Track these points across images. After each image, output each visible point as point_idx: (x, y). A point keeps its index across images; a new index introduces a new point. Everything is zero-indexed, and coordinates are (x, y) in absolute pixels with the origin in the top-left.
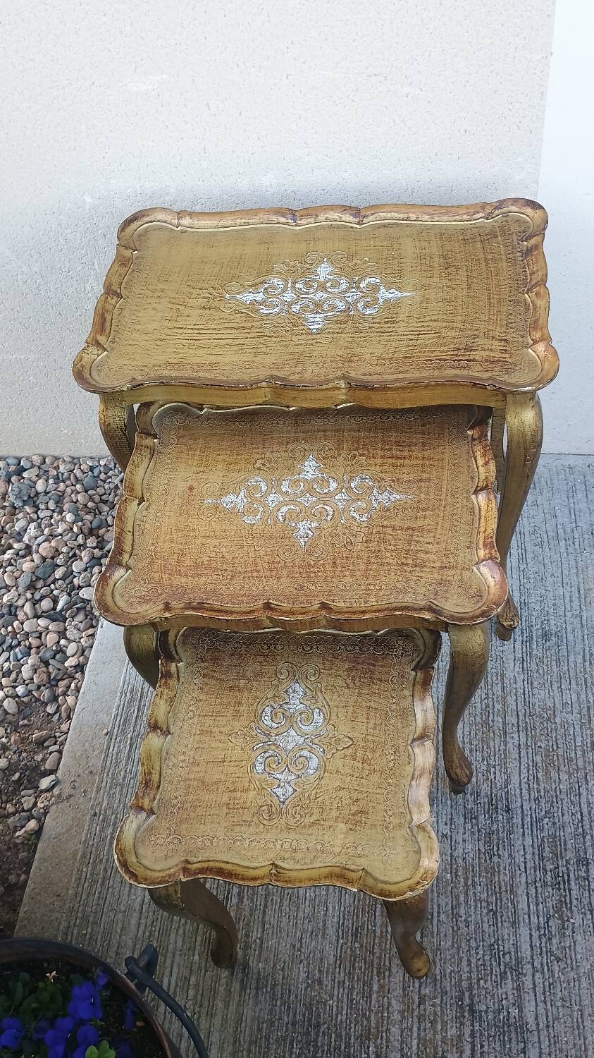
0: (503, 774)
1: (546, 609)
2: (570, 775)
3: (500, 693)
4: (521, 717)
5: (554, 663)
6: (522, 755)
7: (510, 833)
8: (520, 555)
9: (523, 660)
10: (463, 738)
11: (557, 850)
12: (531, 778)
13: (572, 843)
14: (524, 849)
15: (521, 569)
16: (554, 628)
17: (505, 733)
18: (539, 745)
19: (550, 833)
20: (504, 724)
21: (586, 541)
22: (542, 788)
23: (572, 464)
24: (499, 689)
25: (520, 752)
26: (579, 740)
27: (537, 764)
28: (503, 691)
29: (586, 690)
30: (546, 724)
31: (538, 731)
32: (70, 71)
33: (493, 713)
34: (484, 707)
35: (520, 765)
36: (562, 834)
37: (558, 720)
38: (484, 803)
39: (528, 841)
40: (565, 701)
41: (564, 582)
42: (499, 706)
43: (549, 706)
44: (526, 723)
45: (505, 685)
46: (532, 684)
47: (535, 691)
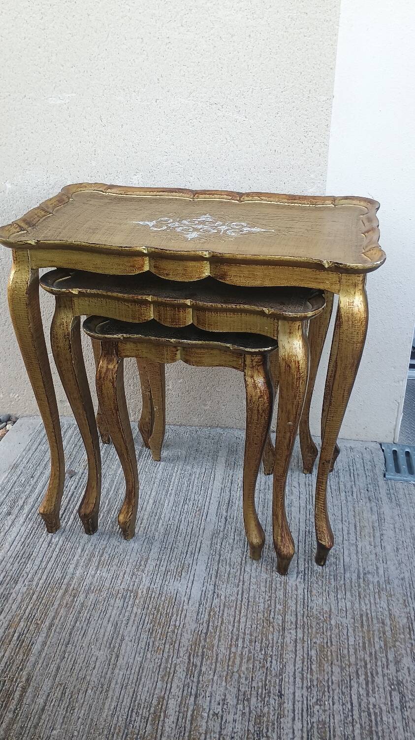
0: (279, 663)
2: (342, 669)
3: (282, 597)
4: (299, 617)
5: (332, 577)
6: (298, 648)
7: (280, 716)
8: (308, 499)
10: (245, 630)
11: (326, 736)
12: (305, 668)
13: (341, 731)
14: (293, 733)
15: (308, 508)
17: (284, 629)
18: (314, 641)
19: (320, 720)
20: (284, 621)
21: (362, 495)
22: (314, 678)
23: (353, 446)
24: (282, 594)
25: (296, 646)
26: (351, 640)
27: (311, 657)
28: (285, 596)
29: (359, 601)
30: (322, 625)
31: (314, 630)
32: (11, 86)
33: (274, 612)
34: (266, 606)
35: (296, 657)
36: (332, 720)
37: (333, 622)
38: (258, 687)
39: (298, 725)
40: (340, 608)
42: (280, 607)
43: (326, 611)
44: (304, 622)
45: (287, 591)
46: (311, 591)
47: (314, 598)
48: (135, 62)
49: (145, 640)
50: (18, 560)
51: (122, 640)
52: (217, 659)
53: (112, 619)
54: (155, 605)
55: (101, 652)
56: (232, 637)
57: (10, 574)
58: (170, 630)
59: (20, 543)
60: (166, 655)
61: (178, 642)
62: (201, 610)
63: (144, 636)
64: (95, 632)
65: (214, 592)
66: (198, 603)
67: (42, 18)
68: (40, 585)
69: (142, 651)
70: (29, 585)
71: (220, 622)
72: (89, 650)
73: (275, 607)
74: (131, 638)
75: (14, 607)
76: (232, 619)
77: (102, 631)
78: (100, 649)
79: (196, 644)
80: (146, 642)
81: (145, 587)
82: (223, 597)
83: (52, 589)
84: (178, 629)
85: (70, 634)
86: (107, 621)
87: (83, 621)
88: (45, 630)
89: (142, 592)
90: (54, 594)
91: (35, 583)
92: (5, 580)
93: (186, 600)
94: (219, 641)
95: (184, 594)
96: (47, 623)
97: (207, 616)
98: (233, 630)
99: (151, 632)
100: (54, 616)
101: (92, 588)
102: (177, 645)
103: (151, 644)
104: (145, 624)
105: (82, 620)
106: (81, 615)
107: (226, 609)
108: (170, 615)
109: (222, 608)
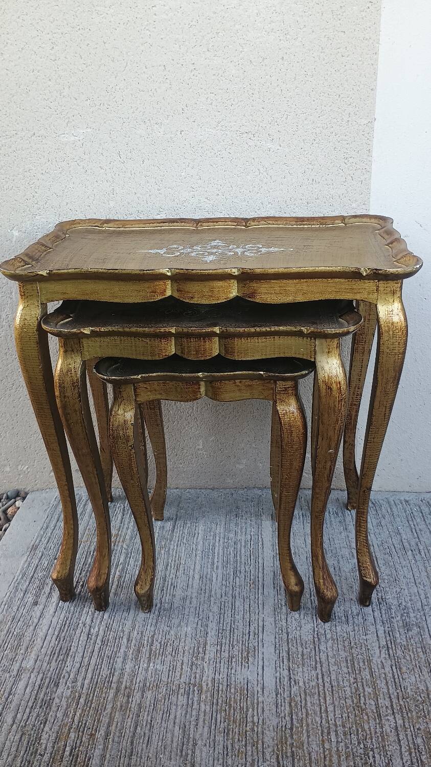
0: (383, 758)
1: (404, 604)
3: (368, 677)
4: (395, 701)
5: (419, 650)
6: (401, 737)
9: (388, 647)
10: (335, 721)
16: (414, 619)
17: (379, 716)
18: (417, 727)
20: (377, 707)
23: (407, 498)
24: (368, 674)
25: (398, 735)
27: (418, 746)
28: (372, 675)
30: (421, 707)
31: (414, 713)
32: (18, 124)
33: (364, 696)
34: (354, 691)
35: (401, 748)
41: (417, 582)
42: (370, 690)
43: (422, 689)
44: (400, 705)
45: (373, 670)
46: (400, 669)
47: (405, 676)
48: (157, 91)
49: (222, 743)
50: (55, 658)
51: (195, 744)
52: (310, 759)
53: (177, 721)
54: (225, 699)
55: (173, 762)
56: (322, 731)
57: (49, 675)
58: (248, 728)
59: (54, 637)
60: (249, 759)
61: (260, 742)
62: (280, 701)
63: (219, 738)
64: (161, 737)
65: (290, 678)
66: (274, 693)
67: (53, 48)
68: (86, 686)
69: (220, 757)
70: (73, 687)
71: (305, 714)
72: (158, 761)
73: (364, 691)
74: (204, 741)
75: (60, 715)
76: (318, 709)
77: (169, 735)
78: (171, 759)
79: (282, 742)
80: (224, 746)
81: (210, 679)
82: (301, 684)
83: (101, 689)
84: (257, 726)
85: (132, 743)
86: (172, 723)
87: (145, 725)
88: (101, 740)
89: (207, 685)
90: (104, 695)
91: (79, 684)
92: (44, 683)
93: (259, 690)
94: (308, 737)
95: (256, 683)
96: (102, 732)
97: (288, 708)
98: (321, 722)
99: (226, 732)
100: (109, 723)
101: (148, 685)
102: (260, 746)
103: (230, 747)
104: (218, 724)
105: (143, 725)
106: (141, 718)
107: (308, 698)
108: (245, 710)
109: (303, 696)
